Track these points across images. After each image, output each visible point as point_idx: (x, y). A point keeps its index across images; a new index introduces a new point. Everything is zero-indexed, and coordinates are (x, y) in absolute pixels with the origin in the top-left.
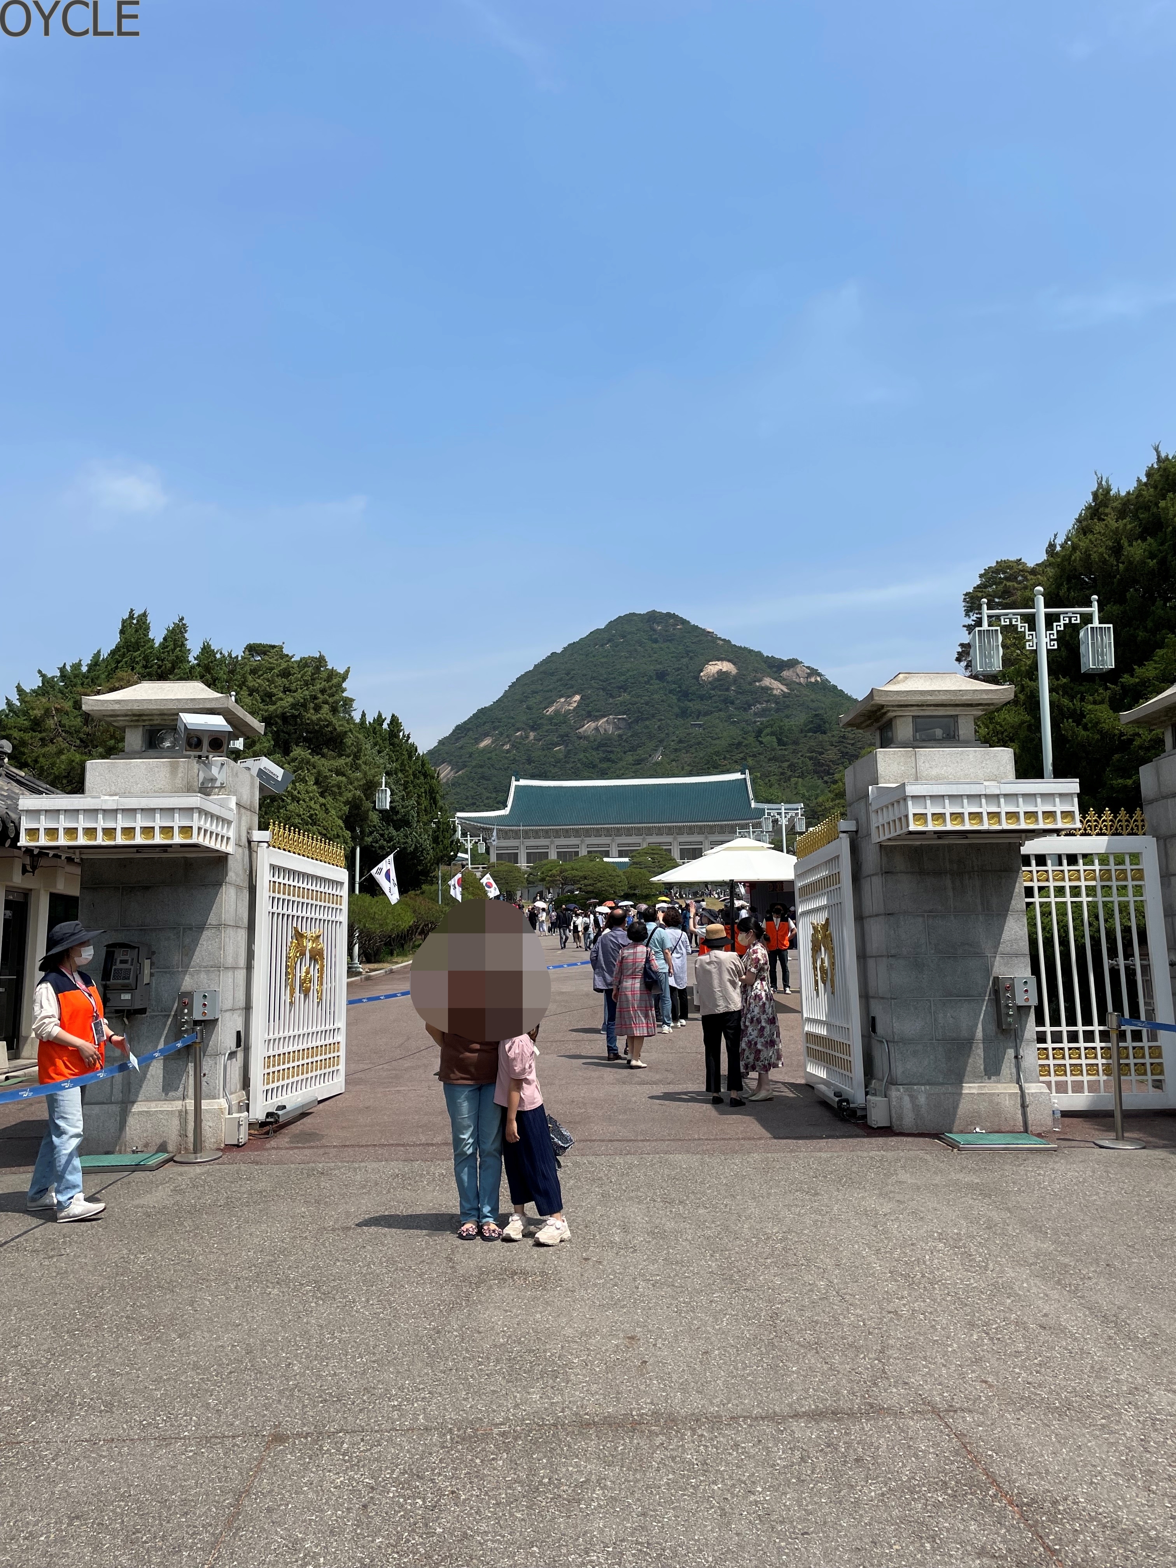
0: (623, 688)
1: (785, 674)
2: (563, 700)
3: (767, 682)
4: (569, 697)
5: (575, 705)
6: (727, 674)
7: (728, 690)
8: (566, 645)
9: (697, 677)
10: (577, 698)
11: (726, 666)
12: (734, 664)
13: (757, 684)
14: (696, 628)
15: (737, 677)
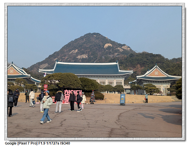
1: (122, 47)
3: (119, 48)
4: (75, 50)
5: (76, 52)
6: (110, 46)
7: (110, 50)
9: (103, 47)
10: (77, 50)
11: (110, 45)
13: (117, 49)
15: (112, 47)
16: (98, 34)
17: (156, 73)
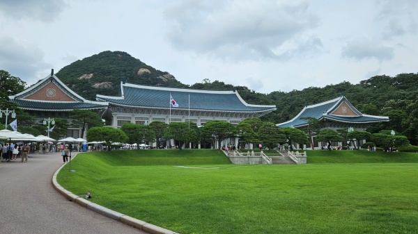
0: (109, 73)
2: (85, 75)
3: (161, 77)
4: (88, 74)
5: (91, 77)
6: (148, 73)
7: (148, 78)
9: (137, 73)
11: (147, 70)
12: (149, 70)
13: (158, 77)
14: (133, 58)
15: (151, 74)
16: (124, 53)
17: (344, 110)
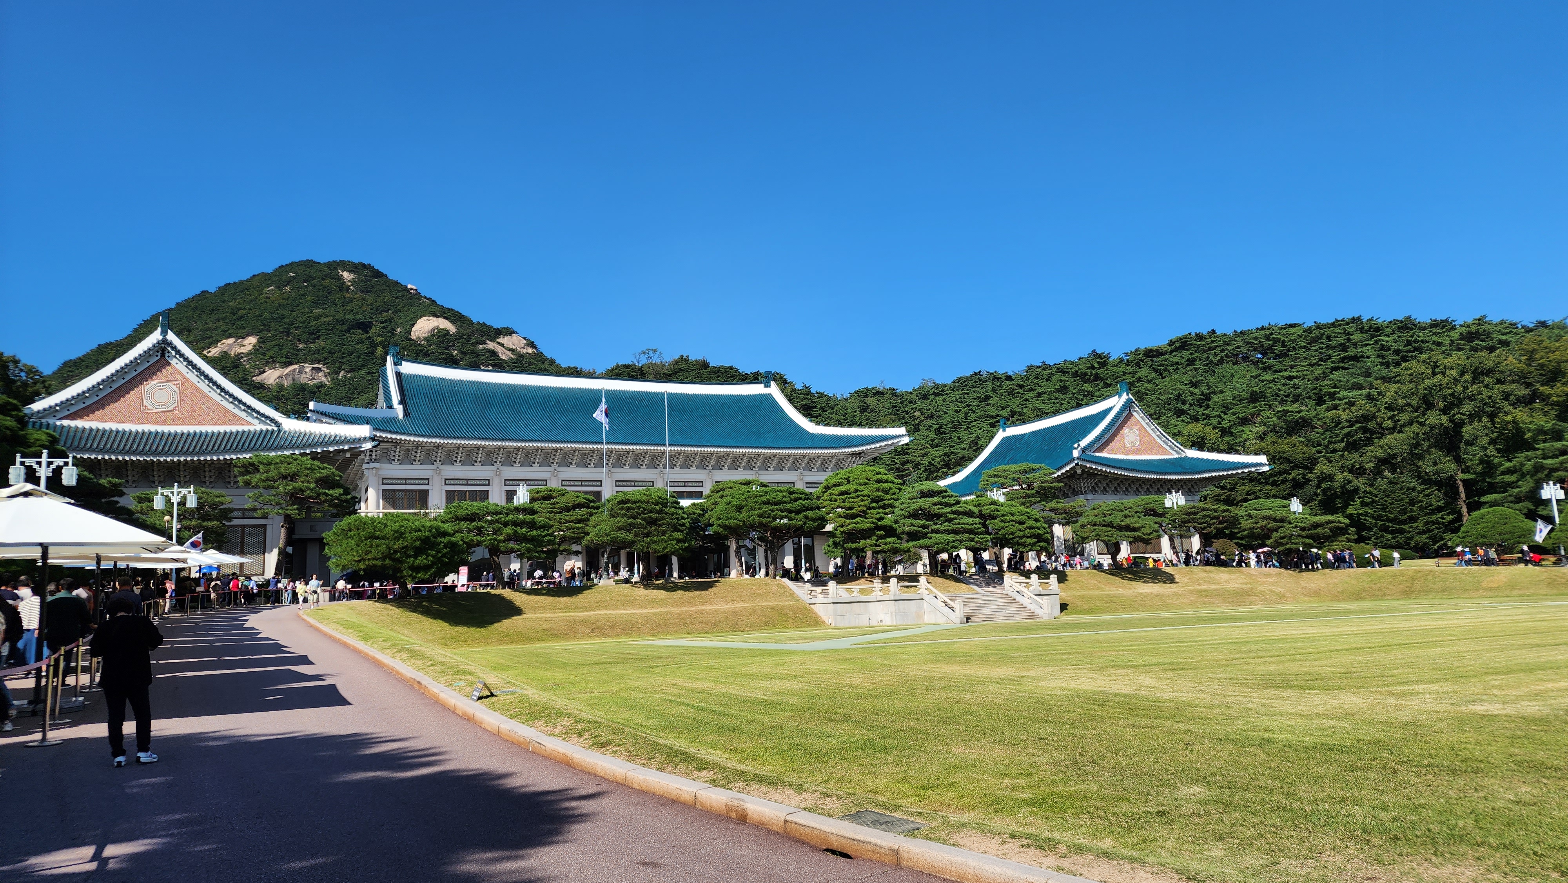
0: (314, 333)
1: (499, 340)
2: (231, 341)
3: (491, 345)
4: (238, 338)
5: (251, 347)
6: (446, 332)
8: (222, 284)
10: (252, 340)
11: (444, 324)
12: (452, 322)
13: (481, 346)
14: (392, 283)
17: (1131, 438)
